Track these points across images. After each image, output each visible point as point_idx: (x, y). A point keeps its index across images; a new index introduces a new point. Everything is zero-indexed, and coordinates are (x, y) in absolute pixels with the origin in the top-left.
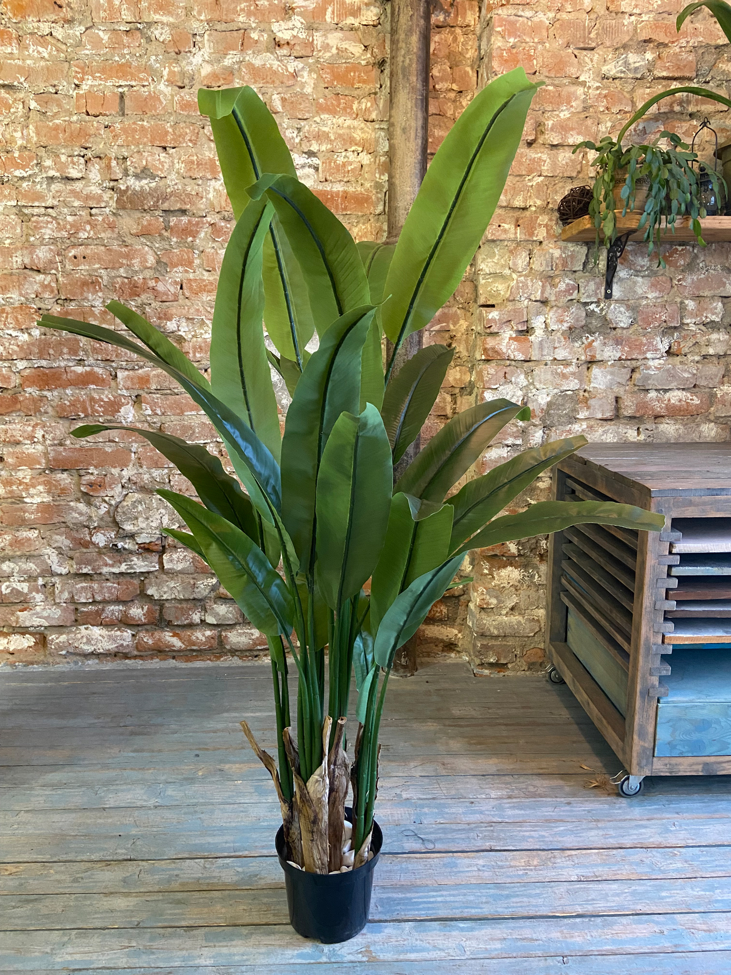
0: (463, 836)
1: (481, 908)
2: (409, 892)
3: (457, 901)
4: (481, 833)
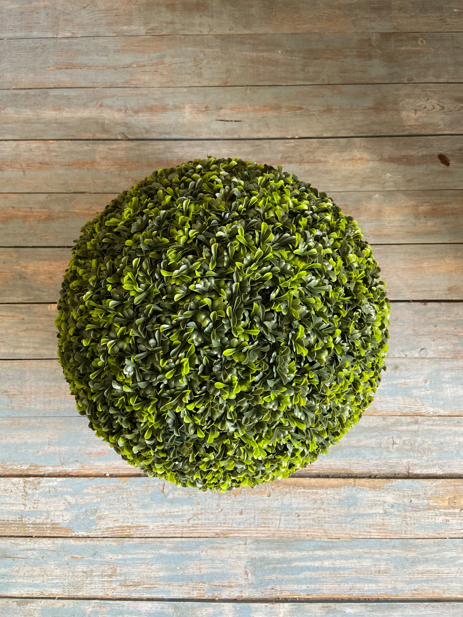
0: (373, 442)
1: (377, 582)
2: (290, 550)
3: (348, 568)
4: (399, 437)
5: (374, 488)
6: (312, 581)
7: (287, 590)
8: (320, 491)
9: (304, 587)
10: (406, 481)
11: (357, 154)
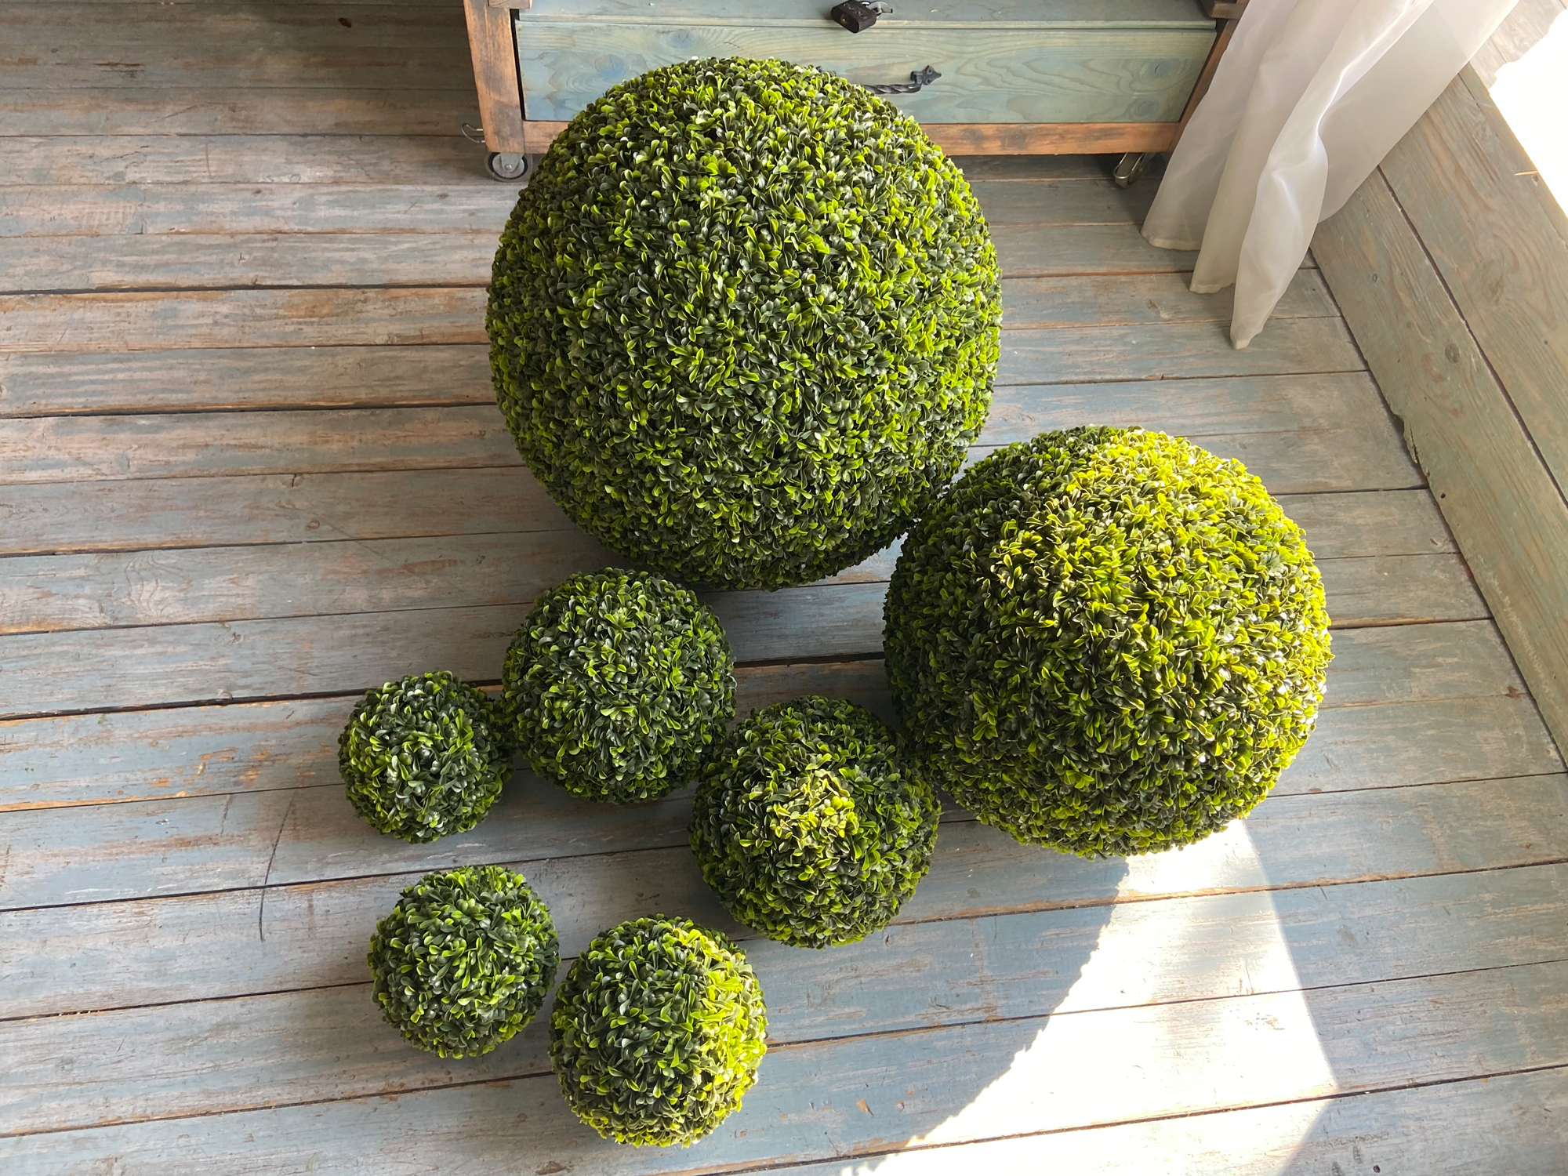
0: (213, 258)
1: (189, 392)
2: (70, 364)
3: (151, 380)
4: (249, 253)
5: (205, 300)
6: (94, 393)
7: (55, 404)
8: (127, 305)
9: (82, 400)
10: (250, 292)
11: (242, 16)
